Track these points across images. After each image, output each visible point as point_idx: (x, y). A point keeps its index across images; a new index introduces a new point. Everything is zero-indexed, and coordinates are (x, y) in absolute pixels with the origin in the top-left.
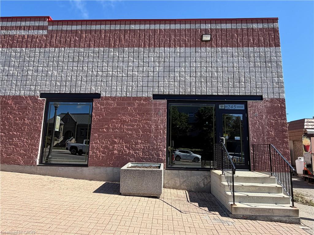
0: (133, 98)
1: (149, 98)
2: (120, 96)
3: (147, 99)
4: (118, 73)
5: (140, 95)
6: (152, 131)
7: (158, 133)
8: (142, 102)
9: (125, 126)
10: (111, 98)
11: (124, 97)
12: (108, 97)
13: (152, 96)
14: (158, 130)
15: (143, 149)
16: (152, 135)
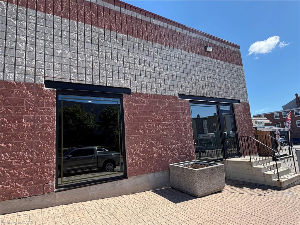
0: (163, 96)
1: (176, 97)
2: (151, 93)
3: (174, 98)
4: (146, 67)
5: (168, 94)
6: (183, 129)
7: (187, 132)
8: (171, 100)
9: (160, 126)
10: (143, 95)
11: (155, 94)
12: (140, 93)
13: (178, 95)
14: (187, 129)
15: (178, 149)
16: (183, 133)
